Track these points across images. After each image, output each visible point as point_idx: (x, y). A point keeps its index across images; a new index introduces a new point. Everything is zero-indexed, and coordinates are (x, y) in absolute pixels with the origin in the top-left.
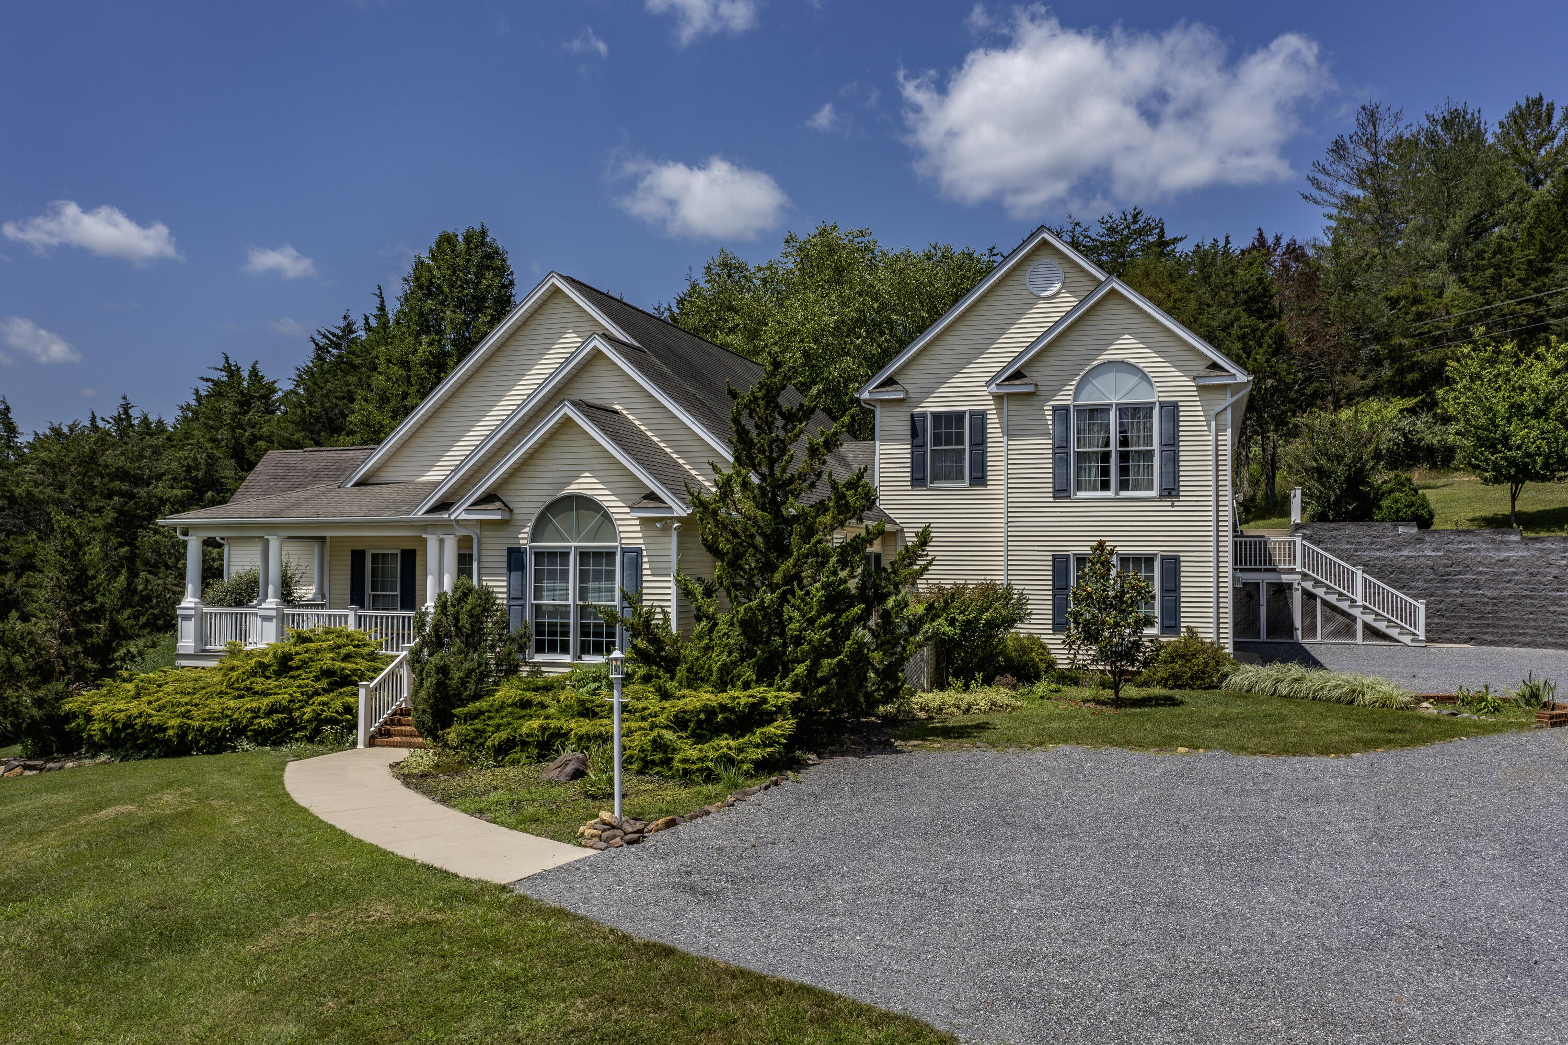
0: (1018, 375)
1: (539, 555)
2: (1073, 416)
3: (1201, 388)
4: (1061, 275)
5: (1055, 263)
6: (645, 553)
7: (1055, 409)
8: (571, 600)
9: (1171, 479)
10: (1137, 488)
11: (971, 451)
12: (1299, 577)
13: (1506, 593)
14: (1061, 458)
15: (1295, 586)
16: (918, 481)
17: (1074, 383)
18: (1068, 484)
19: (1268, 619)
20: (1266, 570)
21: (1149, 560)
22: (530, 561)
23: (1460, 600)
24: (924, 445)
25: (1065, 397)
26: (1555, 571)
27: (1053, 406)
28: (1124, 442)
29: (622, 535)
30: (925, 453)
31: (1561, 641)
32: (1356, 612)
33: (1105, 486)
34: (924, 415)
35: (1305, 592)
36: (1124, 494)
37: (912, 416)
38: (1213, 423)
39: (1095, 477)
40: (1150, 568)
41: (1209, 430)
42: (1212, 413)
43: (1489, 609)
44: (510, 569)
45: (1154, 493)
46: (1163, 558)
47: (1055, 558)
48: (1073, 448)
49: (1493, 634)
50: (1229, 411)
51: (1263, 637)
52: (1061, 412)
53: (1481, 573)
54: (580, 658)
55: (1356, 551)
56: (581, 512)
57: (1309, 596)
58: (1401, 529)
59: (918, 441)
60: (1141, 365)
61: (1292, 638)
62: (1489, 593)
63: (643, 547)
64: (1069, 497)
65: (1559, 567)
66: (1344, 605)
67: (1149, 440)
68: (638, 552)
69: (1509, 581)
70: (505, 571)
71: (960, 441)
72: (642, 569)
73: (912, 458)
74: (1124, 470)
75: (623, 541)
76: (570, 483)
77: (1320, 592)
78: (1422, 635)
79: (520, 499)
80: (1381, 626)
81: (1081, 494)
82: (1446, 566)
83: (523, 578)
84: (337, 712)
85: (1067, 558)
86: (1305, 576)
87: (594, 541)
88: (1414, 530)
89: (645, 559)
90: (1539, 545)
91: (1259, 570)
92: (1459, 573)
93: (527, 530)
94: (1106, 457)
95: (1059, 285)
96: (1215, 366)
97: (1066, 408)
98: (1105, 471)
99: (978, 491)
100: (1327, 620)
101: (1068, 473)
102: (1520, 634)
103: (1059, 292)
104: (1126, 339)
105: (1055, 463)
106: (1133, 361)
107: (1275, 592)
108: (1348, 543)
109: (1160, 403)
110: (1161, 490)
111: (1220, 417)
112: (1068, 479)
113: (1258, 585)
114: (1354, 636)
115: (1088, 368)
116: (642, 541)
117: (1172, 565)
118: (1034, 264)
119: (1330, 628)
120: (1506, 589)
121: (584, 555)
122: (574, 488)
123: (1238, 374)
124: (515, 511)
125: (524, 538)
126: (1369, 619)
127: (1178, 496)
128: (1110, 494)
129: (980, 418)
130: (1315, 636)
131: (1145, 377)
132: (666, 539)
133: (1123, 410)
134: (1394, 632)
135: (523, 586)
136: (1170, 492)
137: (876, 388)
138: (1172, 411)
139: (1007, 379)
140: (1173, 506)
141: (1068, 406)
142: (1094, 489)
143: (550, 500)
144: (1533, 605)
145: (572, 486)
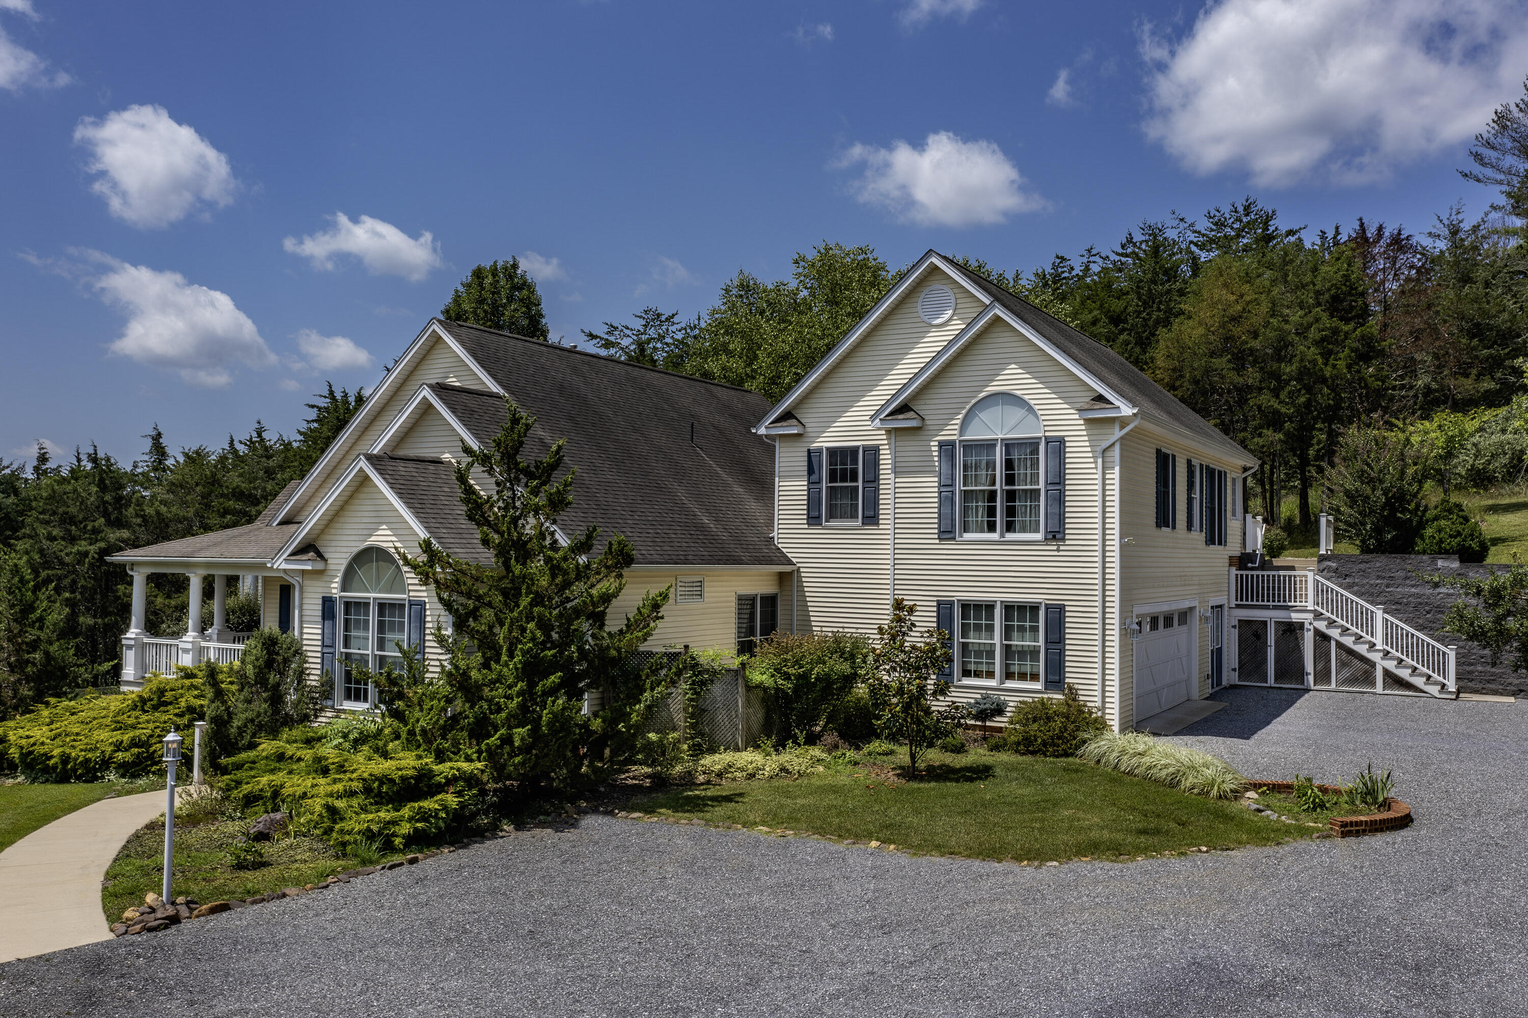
0: (904, 408)
1: (348, 605)
2: (959, 452)
3: (1088, 421)
4: (952, 301)
5: (945, 289)
6: (428, 606)
7: (941, 445)
8: (371, 650)
9: (1057, 521)
10: (1023, 530)
11: (864, 488)
12: (1311, 616)
14: (946, 497)
15: (1307, 626)
16: (813, 519)
17: (960, 416)
18: (954, 525)
19: (1276, 662)
20: (1276, 608)
21: (1035, 608)
22: (340, 610)
24: (819, 482)
25: (951, 433)
27: (939, 442)
28: (1010, 479)
29: (411, 588)
30: (821, 489)
32: (1375, 657)
33: (992, 528)
34: (819, 451)
35: (1317, 632)
36: (1010, 536)
37: (809, 451)
38: (1100, 461)
39: (982, 517)
40: (1035, 618)
41: (1096, 468)
42: (1100, 449)
44: (324, 618)
45: (1039, 536)
47: (939, 603)
48: (959, 486)
50: (1117, 447)
51: (1271, 681)
52: (947, 448)
55: (1388, 586)
56: (381, 563)
57: (1322, 638)
58: (1440, 563)
59: (814, 478)
60: (1026, 397)
61: (1303, 683)
63: (427, 600)
64: (954, 539)
66: (1362, 649)
67: (1035, 479)
68: (422, 604)
70: (320, 619)
71: (854, 478)
72: (425, 622)
73: (808, 495)
74: (1011, 512)
75: (411, 594)
76: (371, 535)
77: (1334, 633)
78: (1452, 687)
79: (333, 550)
80: (1404, 674)
81: (967, 536)
83: (334, 626)
85: (951, 603)
86: (1318, 616)
87: (390, 593)
88: (1456, 565)
89: (428, 613)
91: (1267, 607)
93: (337, 580)
94: (992, 495)
95: (950, 312)
96: (1100, 398)
97: (952, 444)
98: (991, 512)
99: (871, 530)
100: (1342, 665)
101: (953, 513)
103: (950, 319)
104: (1013, 369)
105: (940, 502)
106: (1018, 393)
107: (1285, 632)
108: (1378, 577)
109: (1046, 437)
110: (1046, 532)
111: (1107, 454)
112: (953, 520)
113: (1265, 623)
114: (1373, 684)
115: (974, 401)
116: (425, 594)
117: (1057, 615)
118: (926, 290)
119: (1346, 673)
121: (382, 607)
122: (373, 541)
123: (1123, 407)
124: (329, 561)
125: (335, 589)
126: (1391, 665)
127: (1063, 539)
128: (995, 536)
129: (873, 453)
130: (1329, 682)
131: (1031, 409)
133: (1009, 445)
134: (1419, 682)
135: (334, 634)
136: (1056, 535)
137: (772, 423)
138: (1058, 446)
139: (892, 414)
140: (1058, 550)
141: (954, 441)
142: (982, 531)
143: (356, 550)
145: (373, 538)
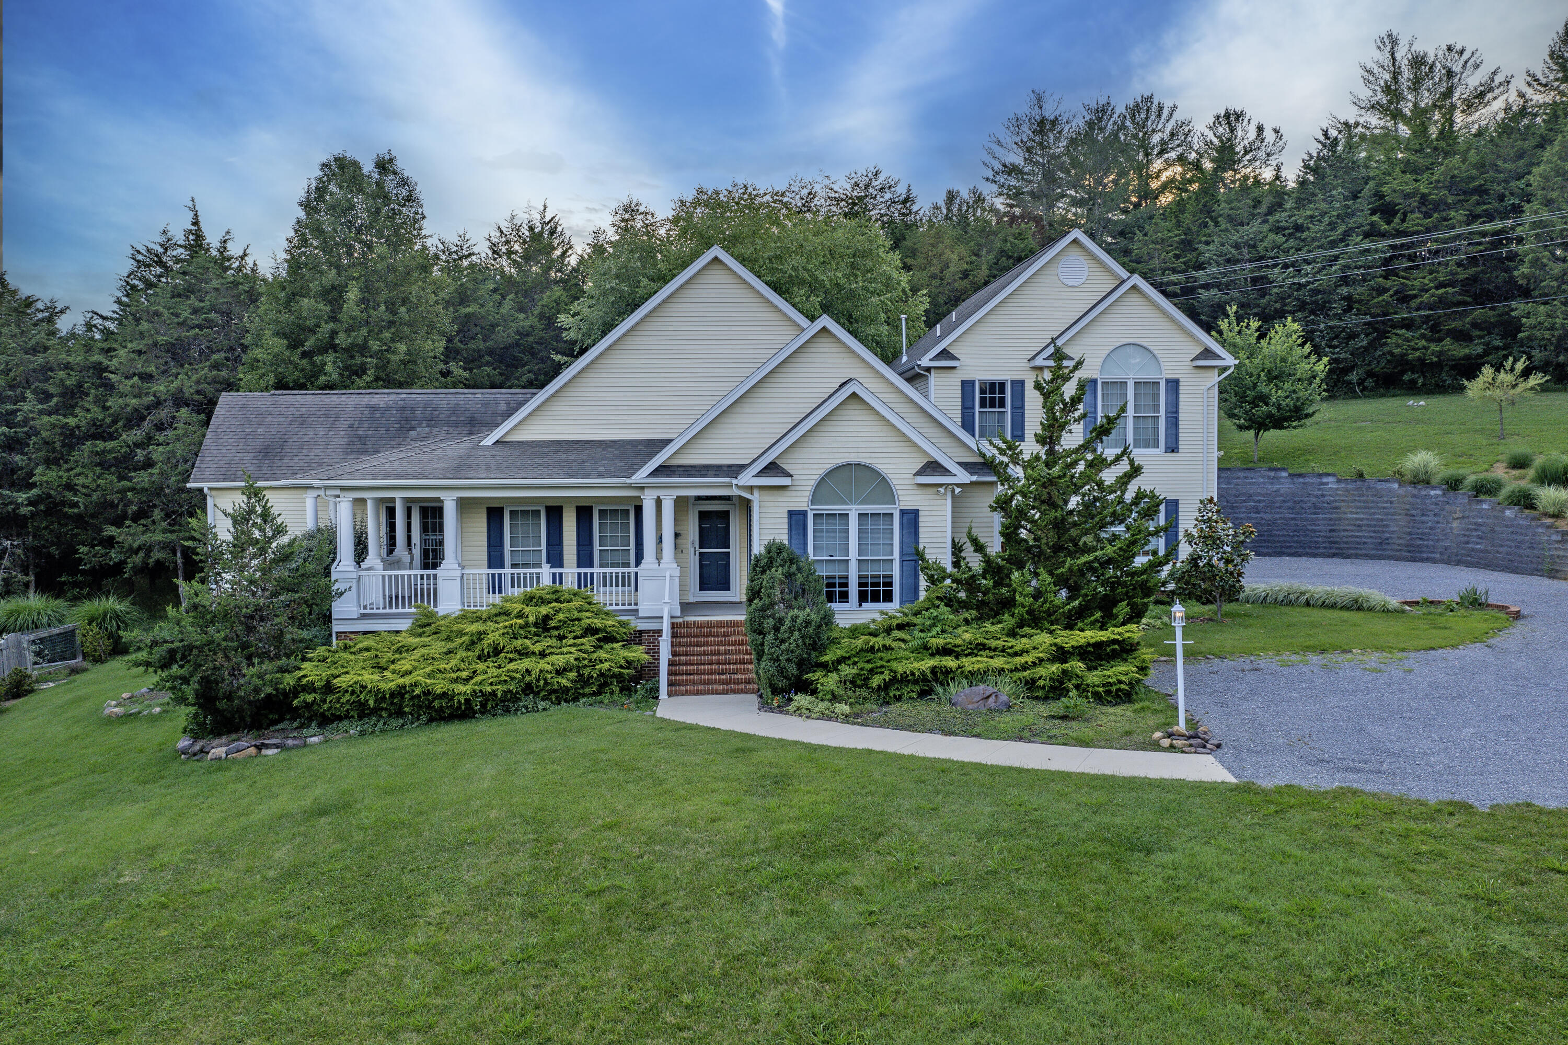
1: (819, 517)
2: (1100, 387)
3: (1196, 368)
4: (1087, 268)
5: (1082, 258)
6: (922, 514)
9: (1173, 439)
10: (1146, 446)
11: (1012, 413)
13: (1277, 516)
14: (1090, 421)
17: (1101, 359)
21: (1158, 499)
22: (810, 519)
24: (973, 407)
25: (1094, 372)
26: (1313, 499)
28: (1137, 409)
29: (900, 498)
30: (974, 414)
31: (1316, 551)
34: (973, 382)
36: (1137, 451)
37: (963, 381)
38: (1205, 396)
41: (1202, 402)
42: (1205, 388)
43: (1265, 528)
44: (790, 530)
45: (1162, 450)
46: (1168, 500)
48: (1099, 413)
49: (1267, 547)
50: (1216, 387)
52: (1091, 383)
53: (1259, 501)
54: (861, 606)
56: (860, 478)
59: (968, 403)
60: (1152, 347)
62: (1265, 517)
63: (921, 508)
65: (1316, 496)
67: (1157, 407)
68: (916, 512)
69: (1280, 507)
70: (785, 532)
71: (1003, 405)
72: (919, 527)
73: (962, 418)
74: (1136, 432)
75: (902, 504)
76: (850, 453)
79: (800, 466)
82: (1235, 496)
83: (805, 536)
84: (621, 667)
87: (873, 504)
89: (922, 519)
90: (1301, 480)
92: (1245, 501)
93: (806, 494)
95: (1084, 278)
96: (1210, 351)
97: (1095, 381)
98: (1122, 432)
103: (1084, 283)
105: (1085, 425)
106: (1145, 344)
109: (1166, 378)
110: (1167, 447)
111: (1209, 392)
115: (1111, 349)
116: (919, 503)
117: (1173, 507)
118: (1065, 258)
120: (1278, 513)
121: (863, 517)
122: (853, 457)
123: (1227, 358)
124: (795, 478)
125: (803, 503)
127: (1179, 452)
129: (1019, 385)
131: (1155, 357)
132: (943, 502)
135: (804, 544)
136: (1173, 448)
137: (934, 356)
138: (1174, 385)
140: (1174, 460)
141: (1096, 378)
143: (828, 467)
144: (1297, 525)
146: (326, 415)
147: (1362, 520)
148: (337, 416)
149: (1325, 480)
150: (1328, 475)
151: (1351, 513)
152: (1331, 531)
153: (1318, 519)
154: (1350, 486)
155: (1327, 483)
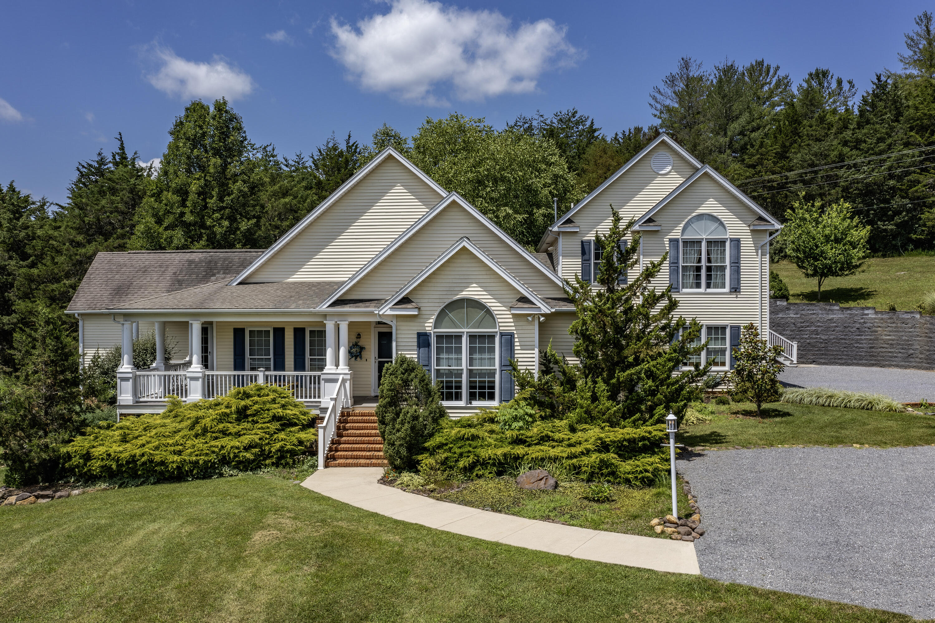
0: (650, 220)
1: (440, 337)
2: (681, 244)
3: (752, 231)
4: (672, 161)
5: (668, 154)
6: (516, 336)
7: (671, 240)
8: (464, 365)
9: (736, 282)
10: (716, 287)
13: (832, 337)
14: (674, 269)
16: (586, 281)
17: (682, 225)
18: (678, 285)
21: (724, 328)
22: (433, 341)
23: (808, 341)
24: (589, 260)
25: (676, 233)
26: (858, 326)
28: (709, 260)
29: (500, 324)
30: (590, 264)
31: (860, 362)
33: (698, 286)
34: (589, 242)
36: (709, 290)
37: (582, 242)
38: (760, 251)
40: (724, 333)
41: (757, 255)
42: (759, 245)
43: (823, 345)
44: (419, 346)
45: (727, 290)
46: (731, 327)
48: (681, 263)
49: (825, 359)
50: (768, 245)
52: (674, 242)
53: (819, 326)
54: (471, 403)
56: (469, 309)
58: (778, 303)
59: (586, 257)
60: (720, 217)
62: (823, 337)
63: (515, 332)
64: (679, 292)
65: (860, 323)
67: (723, 260)
68: (512, 335)
69: (834, 331)
70: (416, 348)
72: (514, 346)
73: (582, 267)
74: (709, 277)
75: (501, 328)
76: (462, 291)
78: (795, 360)
79: (426, 301)
81: (685, 290)
82: (801, 323)
83: (429, 352)
87: (478, 328)
88: (785, 303)
89: (516, 340)
90: (849, 312)
92: (808, 326)
93: (431, 321)
94: (698, 269)
95: (670, 168)
96: (761, 218)
98: (698, 277)
101: (678, 278)
102: (839, 359)
103: (670, 172)
104: (711, 201)
105: (670, 272)
106: (715, 214)
109: (730, 239)
110: (731, 288)
111: (763, 248)
112: (678, 282)
115: (689, 217)
116: (514, 328)
117: (736, 331)
118: (656, 154)
120: (832, 335)
121: (472, 337)
122: (465, 294)
123: (776, 224)
124: (422, 309)
125: (429, 326)
127: (740, 292)
128: (702, 290)
129: (623, 244)
131: (721, 224)
132: (531, 327)
133: (710, 243)
135: (429, 358)
136: (736, 289)
137: (562, 224)
138: (736, 243)
139: (645, 222)
140: (737, 297)
141: (678, 239)
142: (691, 287)
143: (448, 301)
144: (846, 343)
146: (160, 266)
147: (893, 340)
148: (167, 267)
149: (866, 312)
150: (868, 308)
151: (886, 335)
152: (871, 348)
153: (861, 340)
154: (884, 316)
155: (867, 314)
